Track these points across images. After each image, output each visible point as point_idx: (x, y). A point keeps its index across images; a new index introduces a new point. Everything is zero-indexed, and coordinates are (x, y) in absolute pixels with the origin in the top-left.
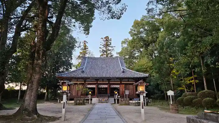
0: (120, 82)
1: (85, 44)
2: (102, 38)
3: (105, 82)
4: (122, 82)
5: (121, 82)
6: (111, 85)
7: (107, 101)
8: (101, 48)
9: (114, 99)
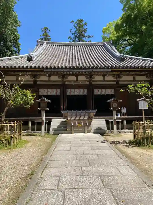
0: (115, 83)
1: (45, 32)
2: (73, 22)
3: (81, 83)
5: (118, 82)
6: (95, 90)
8: (71, 39)
9: (105, 122)
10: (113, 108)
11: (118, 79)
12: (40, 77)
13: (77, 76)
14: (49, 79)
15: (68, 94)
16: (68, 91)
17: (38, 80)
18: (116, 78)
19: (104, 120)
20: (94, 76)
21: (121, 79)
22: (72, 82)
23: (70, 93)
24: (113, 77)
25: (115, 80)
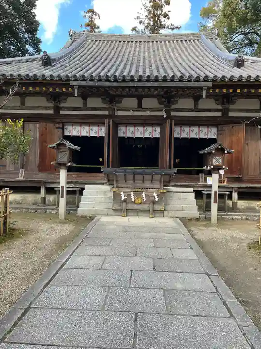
0: (219, 114)
3: (148, 113)
4: (231, 114)
5: (225, 112)
6: (177, 129)
7: (159, 207)
9: (193, 195)
10: (212, 167)
11: (227, 106)
12: (66, 100)
13: (140, 99)
14: (85, 104)
15: (121, 134)
16: (121, 130)
17: (62, 105)
18: (223, 103)
19: (191, 190)
20: (176, 99)
21: (232, 107)
22: (129, 111)
23: (125, 133)
24: (216, 100)
25: (220, 107)
